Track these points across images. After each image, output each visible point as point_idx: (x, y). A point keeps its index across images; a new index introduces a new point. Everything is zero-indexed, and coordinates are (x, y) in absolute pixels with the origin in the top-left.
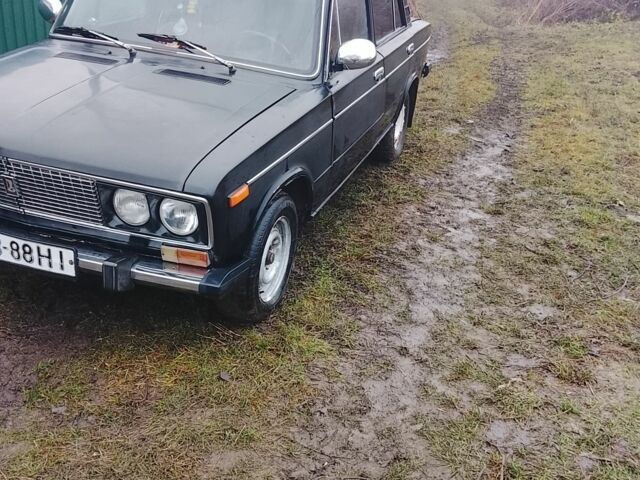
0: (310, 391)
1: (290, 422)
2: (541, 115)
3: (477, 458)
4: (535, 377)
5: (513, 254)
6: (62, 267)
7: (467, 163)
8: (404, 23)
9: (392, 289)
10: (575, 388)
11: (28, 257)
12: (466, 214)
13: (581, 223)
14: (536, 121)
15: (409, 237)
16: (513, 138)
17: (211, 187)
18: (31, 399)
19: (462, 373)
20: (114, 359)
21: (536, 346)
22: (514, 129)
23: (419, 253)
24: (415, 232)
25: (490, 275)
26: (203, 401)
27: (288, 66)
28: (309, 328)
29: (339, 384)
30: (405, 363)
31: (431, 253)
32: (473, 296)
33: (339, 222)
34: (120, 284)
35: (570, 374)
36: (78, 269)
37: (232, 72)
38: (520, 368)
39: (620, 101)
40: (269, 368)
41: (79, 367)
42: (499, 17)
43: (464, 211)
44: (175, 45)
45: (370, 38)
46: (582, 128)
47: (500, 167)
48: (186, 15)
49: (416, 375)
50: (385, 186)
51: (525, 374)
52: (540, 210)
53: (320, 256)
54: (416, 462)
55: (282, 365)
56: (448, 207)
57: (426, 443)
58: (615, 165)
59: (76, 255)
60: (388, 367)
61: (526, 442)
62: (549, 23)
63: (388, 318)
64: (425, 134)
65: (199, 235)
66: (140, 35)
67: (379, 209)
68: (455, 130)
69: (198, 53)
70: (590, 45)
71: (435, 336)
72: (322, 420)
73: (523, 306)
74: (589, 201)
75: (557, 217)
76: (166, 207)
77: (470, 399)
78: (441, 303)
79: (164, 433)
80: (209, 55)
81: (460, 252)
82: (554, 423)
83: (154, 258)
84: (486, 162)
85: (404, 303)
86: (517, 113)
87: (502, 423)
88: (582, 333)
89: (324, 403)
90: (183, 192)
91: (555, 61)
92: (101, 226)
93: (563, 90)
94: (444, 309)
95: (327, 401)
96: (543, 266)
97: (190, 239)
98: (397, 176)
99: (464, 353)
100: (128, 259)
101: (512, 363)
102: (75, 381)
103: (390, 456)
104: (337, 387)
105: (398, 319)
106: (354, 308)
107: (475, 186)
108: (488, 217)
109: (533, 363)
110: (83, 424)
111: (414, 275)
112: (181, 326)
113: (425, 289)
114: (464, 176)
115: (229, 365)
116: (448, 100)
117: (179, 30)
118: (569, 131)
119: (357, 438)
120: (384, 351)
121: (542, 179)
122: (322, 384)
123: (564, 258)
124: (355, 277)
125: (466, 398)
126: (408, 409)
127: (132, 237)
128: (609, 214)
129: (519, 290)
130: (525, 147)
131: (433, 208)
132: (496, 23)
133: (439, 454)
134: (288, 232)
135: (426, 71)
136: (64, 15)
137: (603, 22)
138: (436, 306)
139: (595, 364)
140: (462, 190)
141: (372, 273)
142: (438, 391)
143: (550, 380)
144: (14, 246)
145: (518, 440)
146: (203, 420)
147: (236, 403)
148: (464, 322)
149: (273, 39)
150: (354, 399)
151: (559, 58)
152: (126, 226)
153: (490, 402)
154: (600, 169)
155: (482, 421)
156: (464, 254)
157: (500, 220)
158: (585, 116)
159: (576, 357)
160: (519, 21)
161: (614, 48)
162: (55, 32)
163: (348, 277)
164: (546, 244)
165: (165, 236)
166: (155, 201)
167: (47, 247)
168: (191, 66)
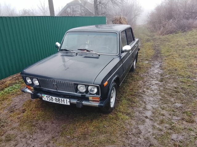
0: (126, 129)
1: (123, 137)
2: (167, 57)
3: (170, 144)
4: (181, 122)
5: (168, 91)
6: (67, 103)
7: (151, 70)
8: (134, 40)
9: (140, 102)
10: (191, 124)
11: (59, 101)
12: (154, 82)
13: (182, 82)
14: (166, 58)
15: (142, 89)
16: (161, 63)
17: (100, 82)
18: (62, 135)
19: (162, 122)
20: (79, 124)
21: (179, 114)
22: (161, 61)
23: (145, 92)
24: (143, 87)
25: (163, 97)
26: (101, 133)
27: (111, 53)
28: (123, 113)
29: (133, 127)
30: (147, 120)
31: (148, 92)
32: (160, 102)
33: (124, 86)
34: (80, 106)
35: (189, 120)
36: (70, 103)
37: (99, 56)
38: (176, 120)
39: (185, 52)
40: (115, 124)
41: (71, 126)
42: (151, 35)
43: (153, 81)
44: (86, 51)
45: (128, 45)
46: (177, 59)
47: (160, 70)
48: (88, 44)
49: (151, 123)
50: (133, 77)
51: (178, 121)
52: (172, 80)
53: (122, 95)
54: (156, 146)
55: (118, 123)
56: (149, 80)
57: (157, 141)
58: (187, 67)
59: (70, 100)
60: (144, 122)
61: (182, 139)
62: (163, 35)
63: (141, 109)
64: (140, 64)
65: (97, 93)
66: (78, 50)
67: (133, 82)
68: (147, 62)
69: (91, 52)
70: (175, 39)
71: (153, 113)
72: (130, 136)
73: (173, 104)
74: (183, 77)
75: (176, 81)
76: (90, 88)
77: (165, 128)
78: (153, 105)
79: (93, 141)
80: (94, 52)
81: (155, 91)
82: (188, 133)
83: (87, 99)
84: (156, 69)
85: (144, 105)
86: (161, 57)
87: (175, 134)
88: (189, 110)
89: (130, 132)
90: (94, 84)
91: (167, 44)
92: (75, 93)
93: (171, 50)
94: (154, 106)
95: (131, 131)
96: (176, 93)
97: (95, 94)
98: (136, 74)
99: (161, 117)
100: (82, 100)
101: (174, 118)
102: (71, 129)
103: (149, 144)
104: (132, 127)
105: (144, 109)
106: (132, 107)
107: (155, 75)
108: (159, 82)
109: (179, 118)
110: (74, 140)
111: (145, 98)
112: (93, 114)
113: (148, 101)
114: (152, 73)
115: (106, 123)
116: (144, 55)
117: (87, 48)
118: (174, 60)
119: (140, 140)
120: (141, 118)
121: (171, 72)
122: (128, 127)
123: (180, 91)
124: (131, 99)
125: (164, 128)
126: (151, 132)
127: (81, 95)
128: (189, 79)
129: (172, 100)
130: (165, 65)
131: (146, 81)
132: (150, 36)
133: (161, 143)
134: (115, 90)
135: (139, 50)
136: (61, 47)
137: (176, 33)
138: (152, 105)
139: (195, 117)
140: (152, 76)
141: (135, 98)
142: (157, 127)
143: (184, 122)
144: (56, 99)
145: (179, 138)
146: (102, 137)
147: (109, 133)
148: (159, 109)
149: (108, 48)
150: (137, 130)
151: (168, 43)
152: (80, 93)
153: (170, 129)
154: (184, 68)
155: (170, 134)
156: (156, 92)
157: (162, 83)
158: (177, 56)
159: (189, 116)
160: (156, 35)
161: (180, 39)
162: (59, 50)
163: (129, 100)
164: (175, 88)
165: (89, 94)
166: (87, 87)
167: (63, 99)
168: (90, 55)
